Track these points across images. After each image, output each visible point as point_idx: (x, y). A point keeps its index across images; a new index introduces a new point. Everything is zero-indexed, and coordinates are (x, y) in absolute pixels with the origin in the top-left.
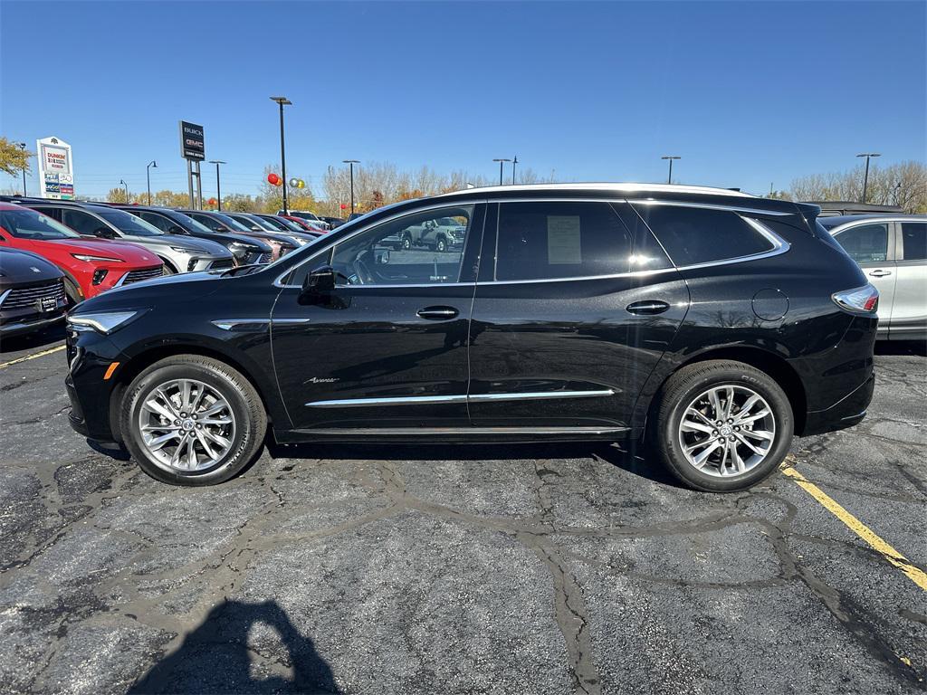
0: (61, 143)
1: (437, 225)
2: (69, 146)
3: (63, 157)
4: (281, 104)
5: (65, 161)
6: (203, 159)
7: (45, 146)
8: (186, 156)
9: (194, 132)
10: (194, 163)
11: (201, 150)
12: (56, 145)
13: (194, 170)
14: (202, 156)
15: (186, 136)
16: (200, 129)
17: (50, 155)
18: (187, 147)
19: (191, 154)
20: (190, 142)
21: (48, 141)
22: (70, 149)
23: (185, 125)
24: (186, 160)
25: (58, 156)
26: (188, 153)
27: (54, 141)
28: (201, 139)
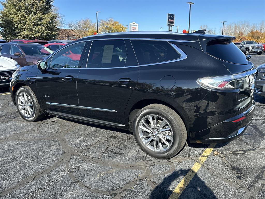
0: (136, 24)
1: (246, 44)
2: (138, 25)
3: (136, 28)
4: (190, 4)
5: (136, 29)
6: (173, 25)
7: (132, 25)
8: (168, 25)
9: (172, 17)
10: (170, 27)
11: (173, 23)
12: (134, 24)
13: (170, 29)
14: (173, 24)
15: (169, 18)
16: (173, 15)
17: (133, 28)
18: (169, 22)
19: (170, 24)
20: (170, 20)
21: (132, 24)
22: (138, 26)
23: (169, 15)
24: (168, 26)
25: (134, 28)
26: (169, 24)
27: (134, 23)
28: (173, 19)
